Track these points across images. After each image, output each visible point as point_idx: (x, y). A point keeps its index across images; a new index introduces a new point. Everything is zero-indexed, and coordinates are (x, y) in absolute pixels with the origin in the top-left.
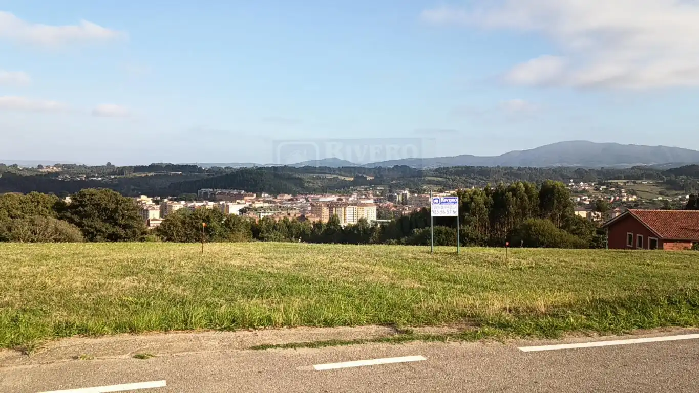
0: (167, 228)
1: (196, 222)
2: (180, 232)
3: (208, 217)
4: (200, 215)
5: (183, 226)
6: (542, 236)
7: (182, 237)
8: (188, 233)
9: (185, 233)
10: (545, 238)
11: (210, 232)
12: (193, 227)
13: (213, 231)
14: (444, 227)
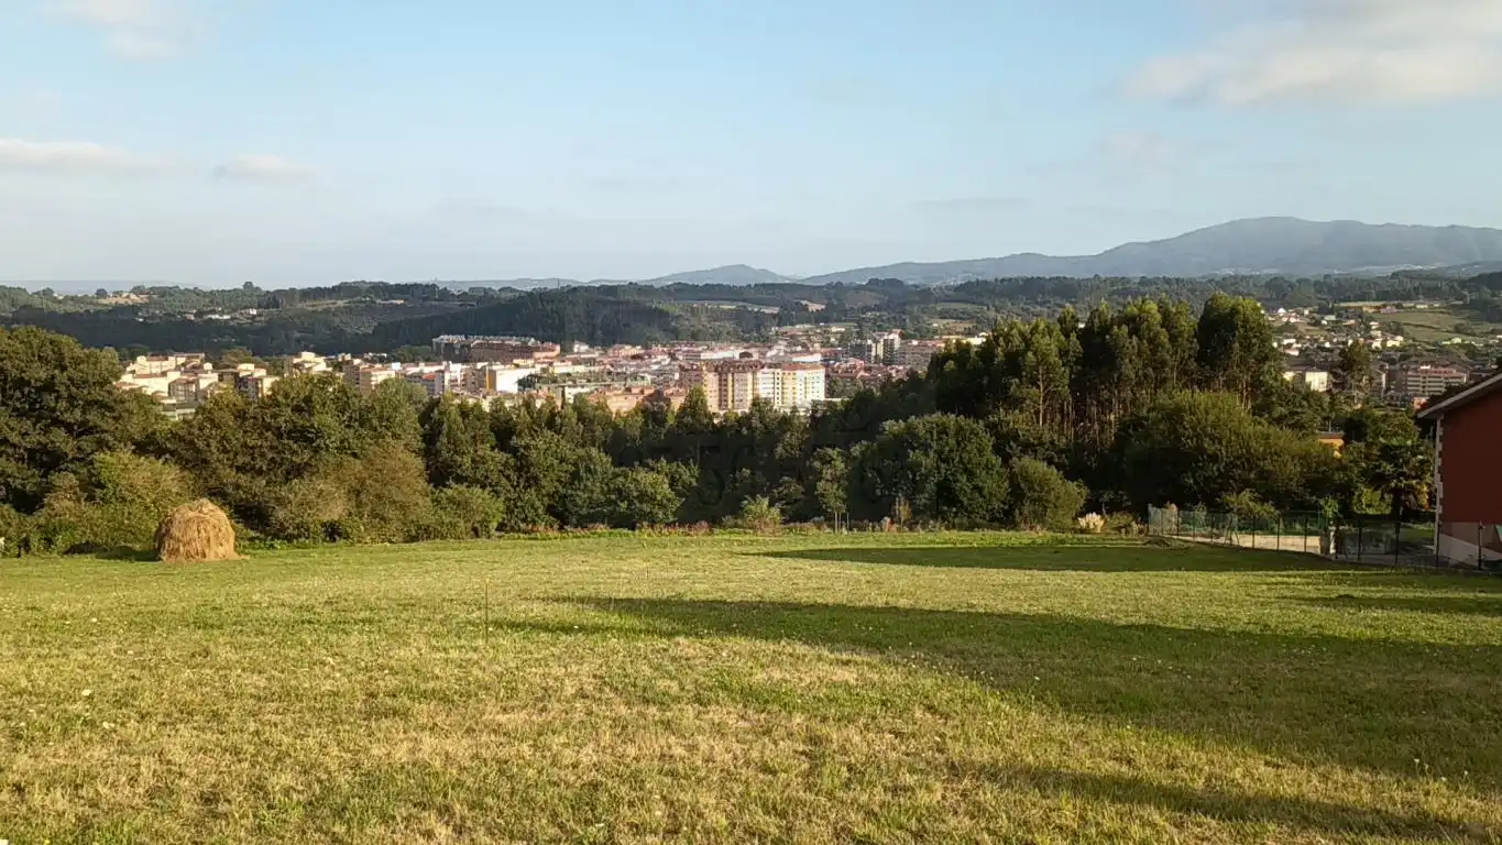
0: (196, 432)
1: (274, 416)
2: (229, 441)
3: (308, 400)
4: (286, 396)
5: (240, 427)
6: (1212, 438)
7: (236, 454)
8: (251, 442)
9: (245, 445)
10: (1220, 443)
11: (312, 441)
12: (268, 428)
13: (317, 438)
14: (953, 416)
